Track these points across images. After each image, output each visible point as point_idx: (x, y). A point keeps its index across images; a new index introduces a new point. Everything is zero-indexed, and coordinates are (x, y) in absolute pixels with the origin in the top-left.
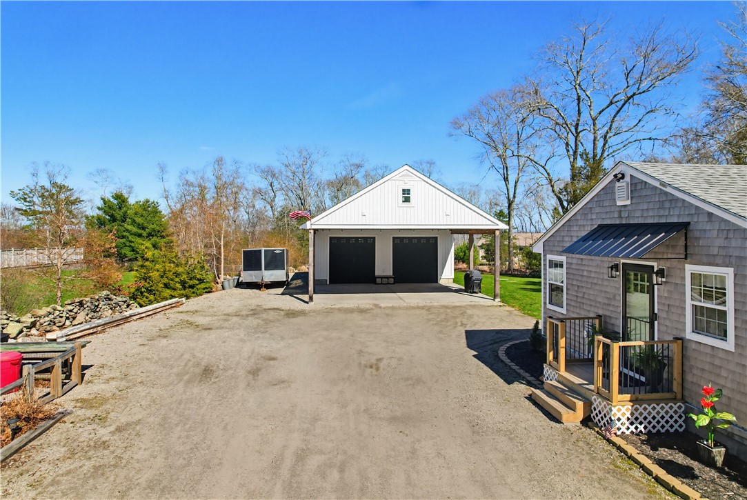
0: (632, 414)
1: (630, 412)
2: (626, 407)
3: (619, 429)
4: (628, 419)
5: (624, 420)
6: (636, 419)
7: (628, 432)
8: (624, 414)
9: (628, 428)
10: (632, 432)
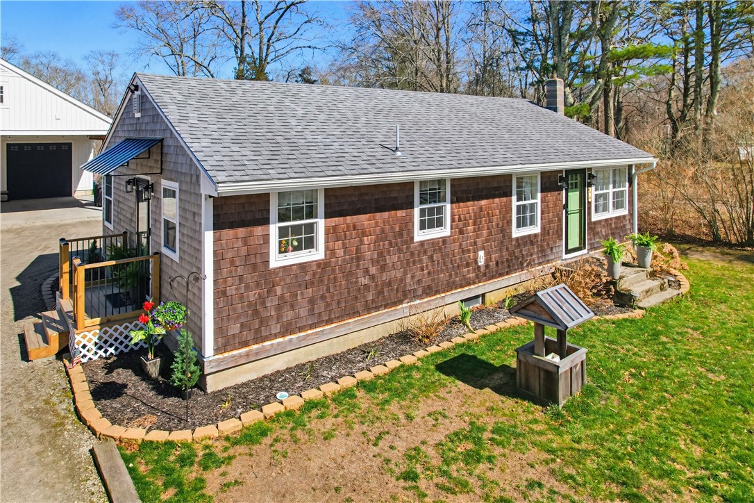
0: (100, 338)
1: (97, 337)
2: (92, 332)
3: (84, 356)
4: (96, 344)
5: (90, 346)
6: (106, 342)
7: (95, 358)
8: (90, 340)
9: (96, 353)
10: (101, 357)
